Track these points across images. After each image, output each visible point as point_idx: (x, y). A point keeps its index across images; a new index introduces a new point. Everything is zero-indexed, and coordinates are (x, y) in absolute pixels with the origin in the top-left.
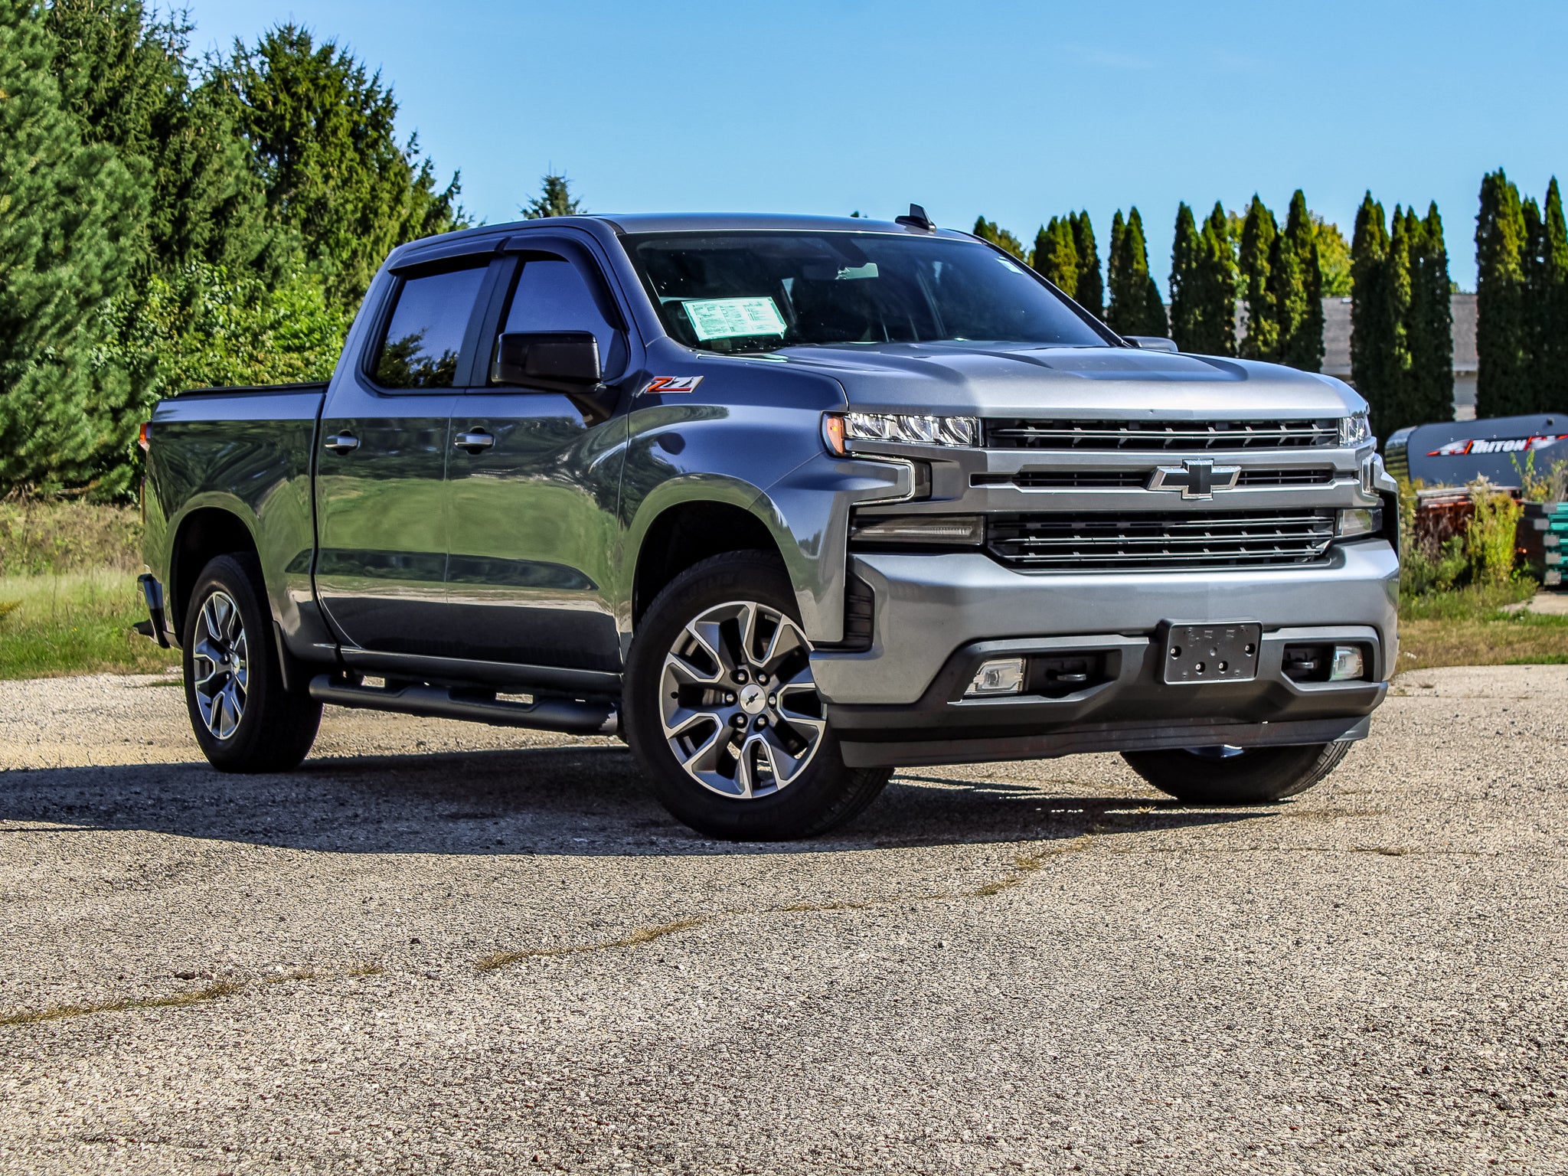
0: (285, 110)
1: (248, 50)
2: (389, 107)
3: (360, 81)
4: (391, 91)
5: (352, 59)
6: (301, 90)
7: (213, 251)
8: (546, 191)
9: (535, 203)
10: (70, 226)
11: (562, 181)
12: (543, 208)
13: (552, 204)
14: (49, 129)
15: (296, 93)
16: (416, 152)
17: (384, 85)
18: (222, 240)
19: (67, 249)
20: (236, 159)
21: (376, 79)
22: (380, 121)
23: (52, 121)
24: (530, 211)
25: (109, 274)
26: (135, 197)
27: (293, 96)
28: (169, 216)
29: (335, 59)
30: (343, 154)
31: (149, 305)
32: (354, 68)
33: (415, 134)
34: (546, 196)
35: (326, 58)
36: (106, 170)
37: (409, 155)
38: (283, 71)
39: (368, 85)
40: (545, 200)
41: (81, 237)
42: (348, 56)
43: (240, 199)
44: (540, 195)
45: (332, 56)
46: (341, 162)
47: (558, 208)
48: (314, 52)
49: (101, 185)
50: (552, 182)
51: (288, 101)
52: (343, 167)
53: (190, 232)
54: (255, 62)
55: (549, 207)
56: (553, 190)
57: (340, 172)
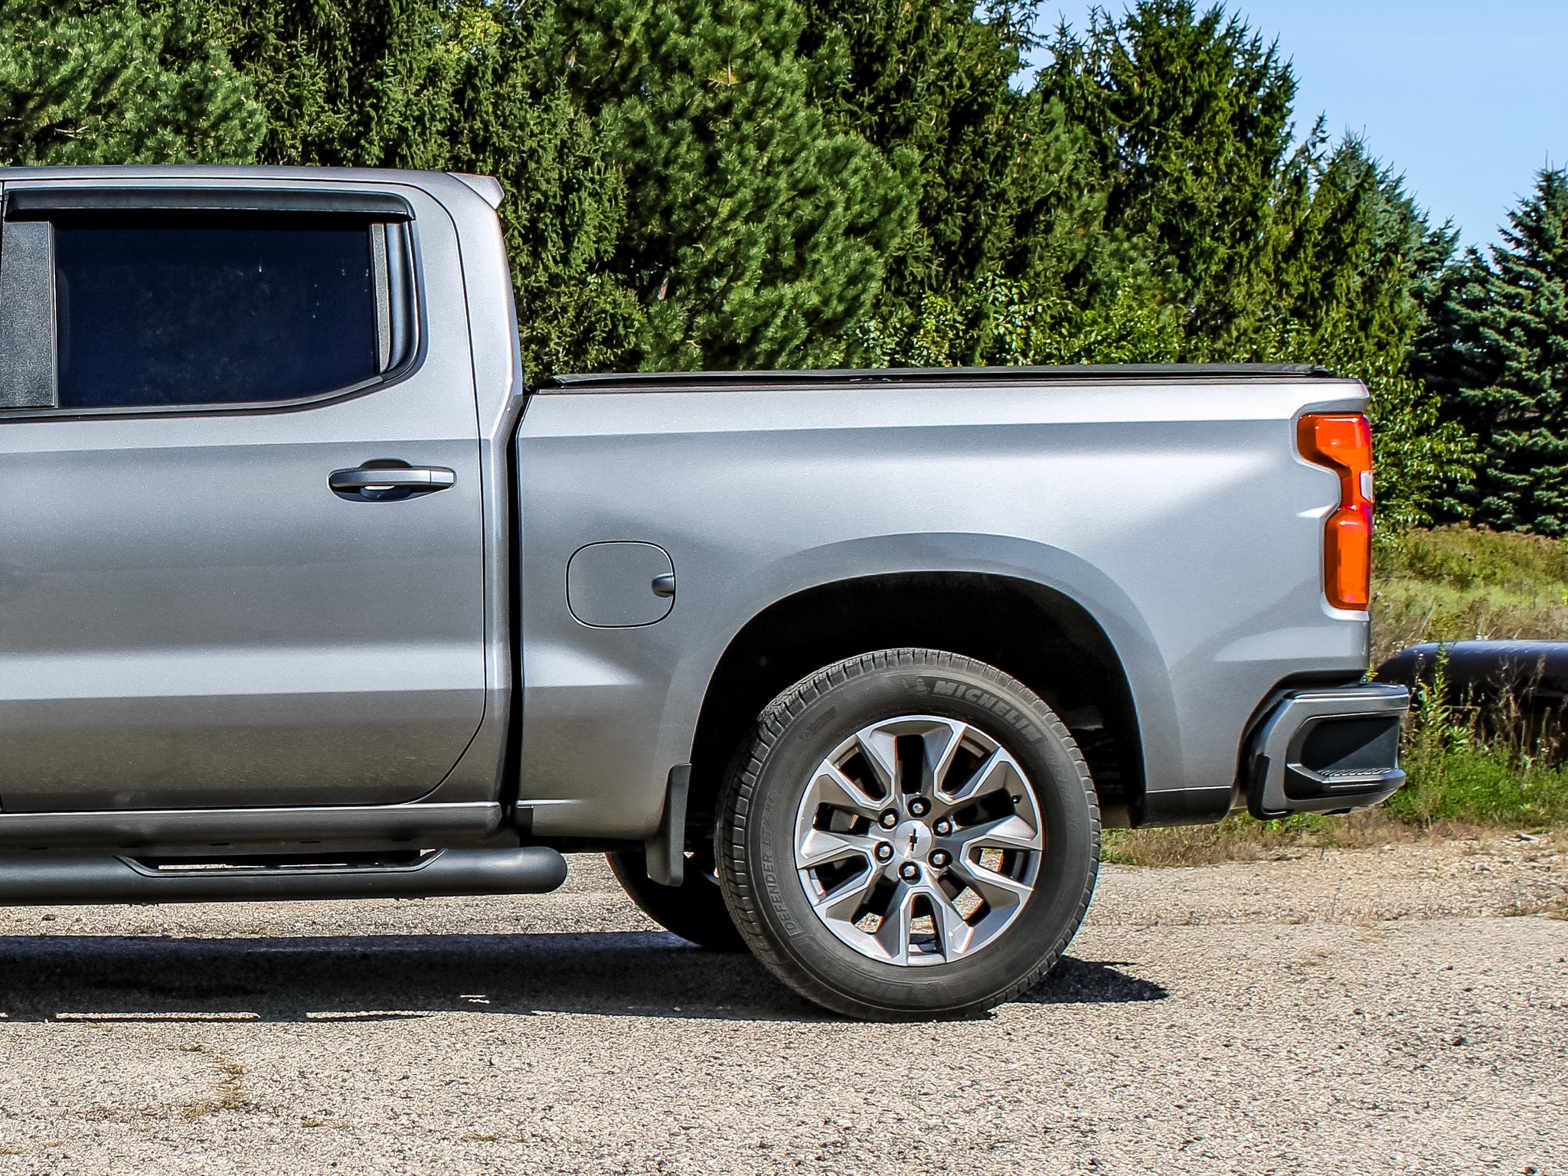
0: (1154, 93)
1: (1116, 22)
2: (1286, 85)
3: (1253, 57)
4: (1289, 66)
5: (1243, 30)
6: (1174, 68)
7: (1016, 265)
8: (1541, 188)
9: (1526, 204)
10: (804, 235)
11: (1562, 175)
12: (1536, 209)
13: (1547, 204)
14: (786, 120)
15: (1168, 72)
16: (1323, 140)
17: (1282, 58)
18: (1026, 250)
19: (800, 260)
20: (1065, 152)
21: (1272, 51)
22: (1276, 106)
23: (789, 111)
24: (1520, 214)
25: (851, 292)
26: (899, 198)
27: (1164, 76)
28: (959, 222)
29: (1221, 29)
30: (1221, 145)
31: (924, 327)
32: (1247, 39)
33: (1321, 119)
34: (1541, 194)
35: (1208, 29)
36: (852, 166)
37: (1314, 145)
38: (1157, 46)
39: (1261, 62)
40: (1539, 199)
41: (816, 246)
42: (1240, 25)
43: (1053, 200)
44: (1532, 194)
45: (1218, 27)
46: (1218, 153)
47: (1554, 208)
48: (1196, 23)
49: (844, 185)
50: (1549, 178)
51: (1157, 82)
52: (1221, 160)
53: (981, 240)
54: (1123, 35)
55: (1544, 208)
56: (1549, 187)
57: (1216, 168)
